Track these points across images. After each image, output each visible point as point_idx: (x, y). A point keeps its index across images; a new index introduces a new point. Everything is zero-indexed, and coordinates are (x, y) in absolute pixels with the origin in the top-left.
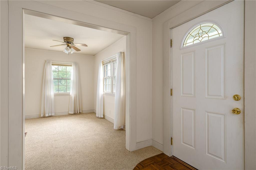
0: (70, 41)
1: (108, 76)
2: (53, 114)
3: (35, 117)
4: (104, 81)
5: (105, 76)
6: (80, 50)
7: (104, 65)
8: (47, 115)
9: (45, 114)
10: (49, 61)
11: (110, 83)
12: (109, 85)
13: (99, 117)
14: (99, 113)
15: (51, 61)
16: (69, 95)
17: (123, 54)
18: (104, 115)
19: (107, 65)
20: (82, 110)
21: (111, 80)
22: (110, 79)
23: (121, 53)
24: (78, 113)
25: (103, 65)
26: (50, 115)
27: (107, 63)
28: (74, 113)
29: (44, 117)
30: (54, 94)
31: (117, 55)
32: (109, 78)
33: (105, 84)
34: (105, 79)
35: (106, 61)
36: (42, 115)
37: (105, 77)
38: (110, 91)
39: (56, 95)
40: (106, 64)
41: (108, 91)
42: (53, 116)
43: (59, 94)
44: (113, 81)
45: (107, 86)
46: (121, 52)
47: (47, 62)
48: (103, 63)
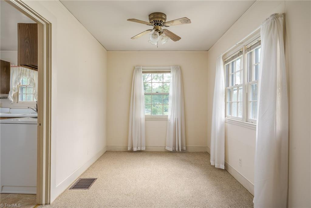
0: (160, 20)
1: (234, 85)
2: (143, 149)
3: (122, 150)
4: (225, 96)
5: (228, 86)
6: (180, 38)
7: (227, 64)
8: (135, 149)
9: (132, 148)
10: (138, 67)
11: (240, 99)
12: (238, 102)
13: (216, 167)
14: (216, 160)
15: (142, 67)
16: (165, 119)
17: (281, 20)
18: (226, 165)
19: (233, 63)
20: (186, 147)
21: (243, 93)
22: (241, 91)
23: (276, 16)
24: (180, 150)
25: (225, 62)
26: (139, 150)
27: (233, 57)
28: (174, 149)
29: (132, 151)
30: (145, 117)
31: (261, 27)
32: (238, 90)
33: (228, 100)
34: (229, 92)
35: (231, 53)
36: (129, 149)
37: (228, 88)
38: (240, 116)
39: (147, 119)
40: (230, 61)
41: (236, 116)
42: (143, 152)
43: (152, 117)
44: (247, 95)
45: (234, 106)
46: (276, 14)
47: (135, 70)
48: (224, 59)
